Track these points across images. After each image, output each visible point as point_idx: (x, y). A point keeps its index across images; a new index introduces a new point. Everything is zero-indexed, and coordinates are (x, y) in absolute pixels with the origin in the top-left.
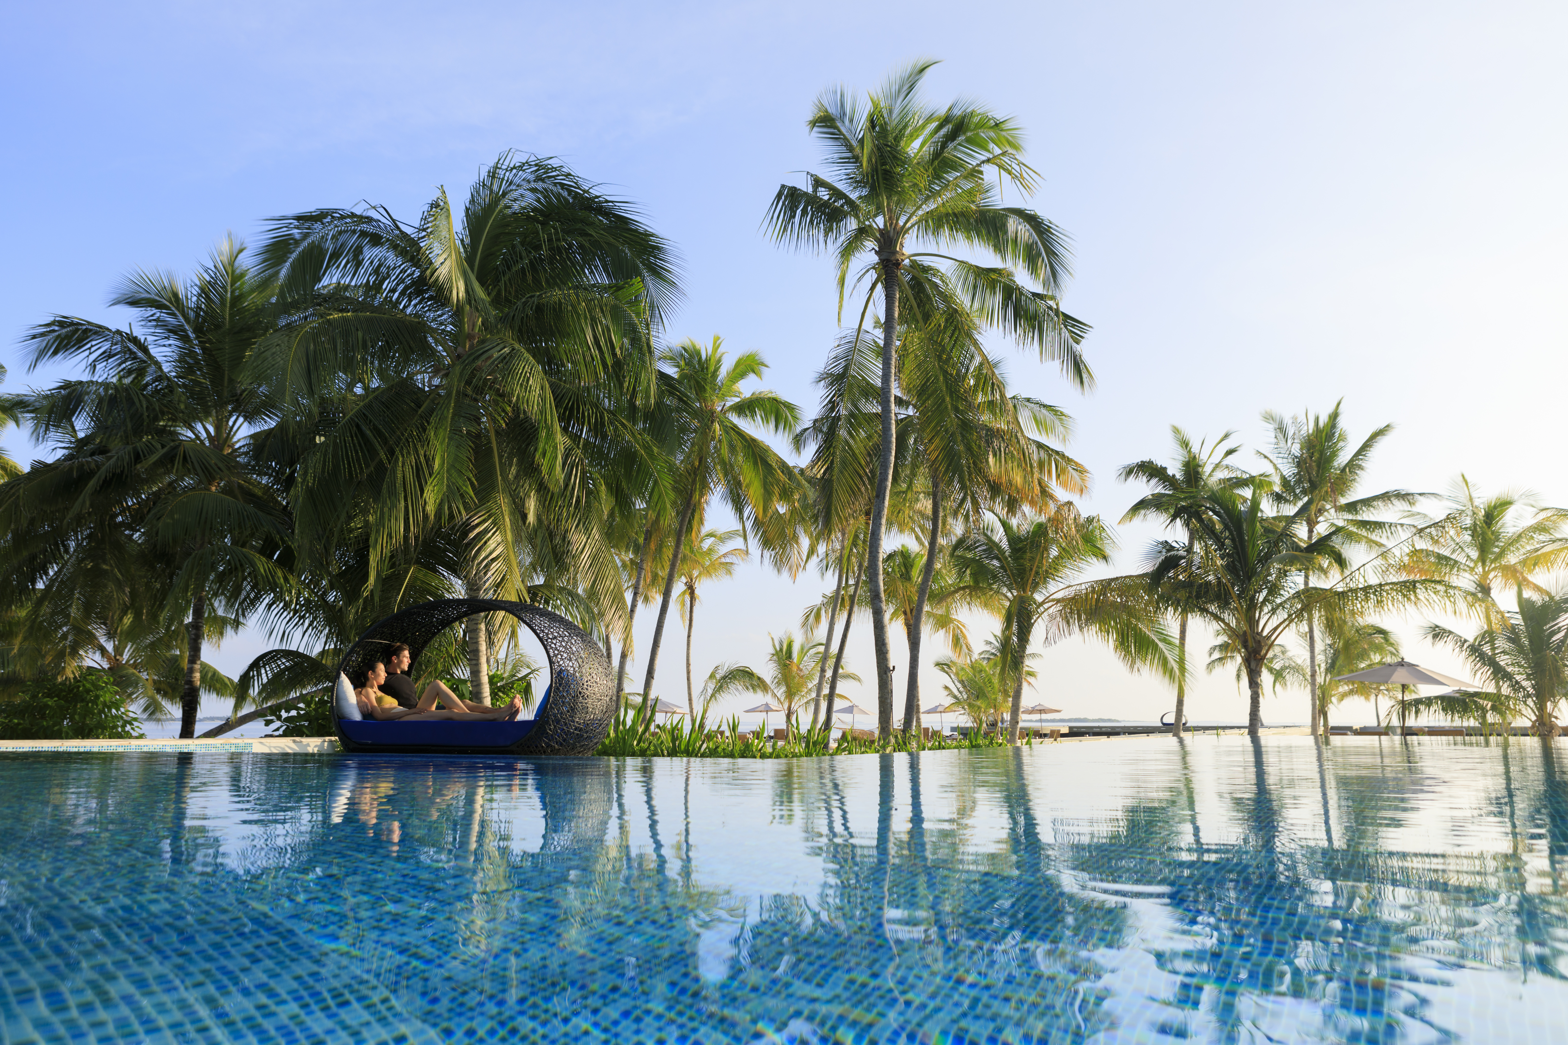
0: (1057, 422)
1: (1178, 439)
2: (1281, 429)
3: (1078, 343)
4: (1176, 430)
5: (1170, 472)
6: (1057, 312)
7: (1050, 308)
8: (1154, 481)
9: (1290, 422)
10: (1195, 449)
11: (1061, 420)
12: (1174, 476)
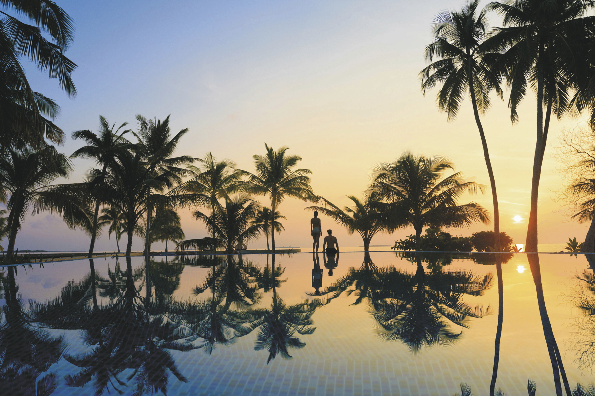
0: (50, 107)
1: (103, 123)
2: (144, 124)
3: (70, 72)
4: (102, 118)
5: (98, 137)
6: (61, 55)
7: (58, 52)
8: (89, 141)
9: (148, 122)
10: (110, 128)
11: (53, 106)
12: (99, 139)
